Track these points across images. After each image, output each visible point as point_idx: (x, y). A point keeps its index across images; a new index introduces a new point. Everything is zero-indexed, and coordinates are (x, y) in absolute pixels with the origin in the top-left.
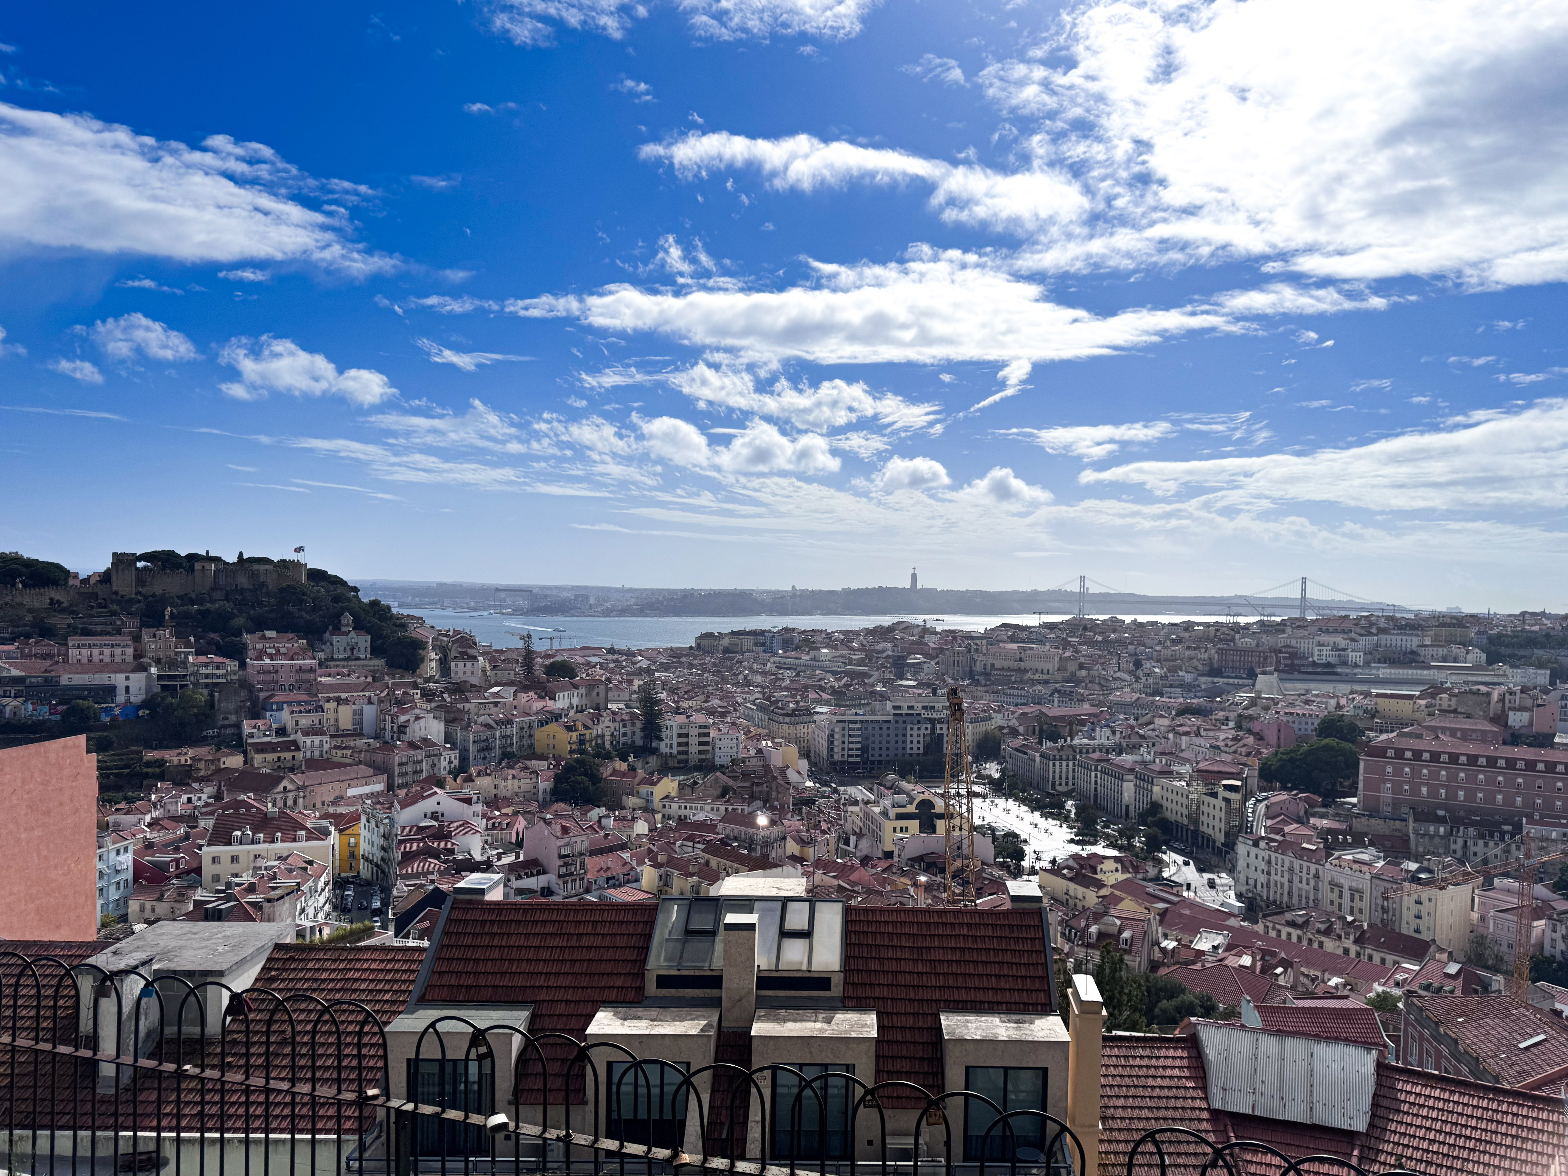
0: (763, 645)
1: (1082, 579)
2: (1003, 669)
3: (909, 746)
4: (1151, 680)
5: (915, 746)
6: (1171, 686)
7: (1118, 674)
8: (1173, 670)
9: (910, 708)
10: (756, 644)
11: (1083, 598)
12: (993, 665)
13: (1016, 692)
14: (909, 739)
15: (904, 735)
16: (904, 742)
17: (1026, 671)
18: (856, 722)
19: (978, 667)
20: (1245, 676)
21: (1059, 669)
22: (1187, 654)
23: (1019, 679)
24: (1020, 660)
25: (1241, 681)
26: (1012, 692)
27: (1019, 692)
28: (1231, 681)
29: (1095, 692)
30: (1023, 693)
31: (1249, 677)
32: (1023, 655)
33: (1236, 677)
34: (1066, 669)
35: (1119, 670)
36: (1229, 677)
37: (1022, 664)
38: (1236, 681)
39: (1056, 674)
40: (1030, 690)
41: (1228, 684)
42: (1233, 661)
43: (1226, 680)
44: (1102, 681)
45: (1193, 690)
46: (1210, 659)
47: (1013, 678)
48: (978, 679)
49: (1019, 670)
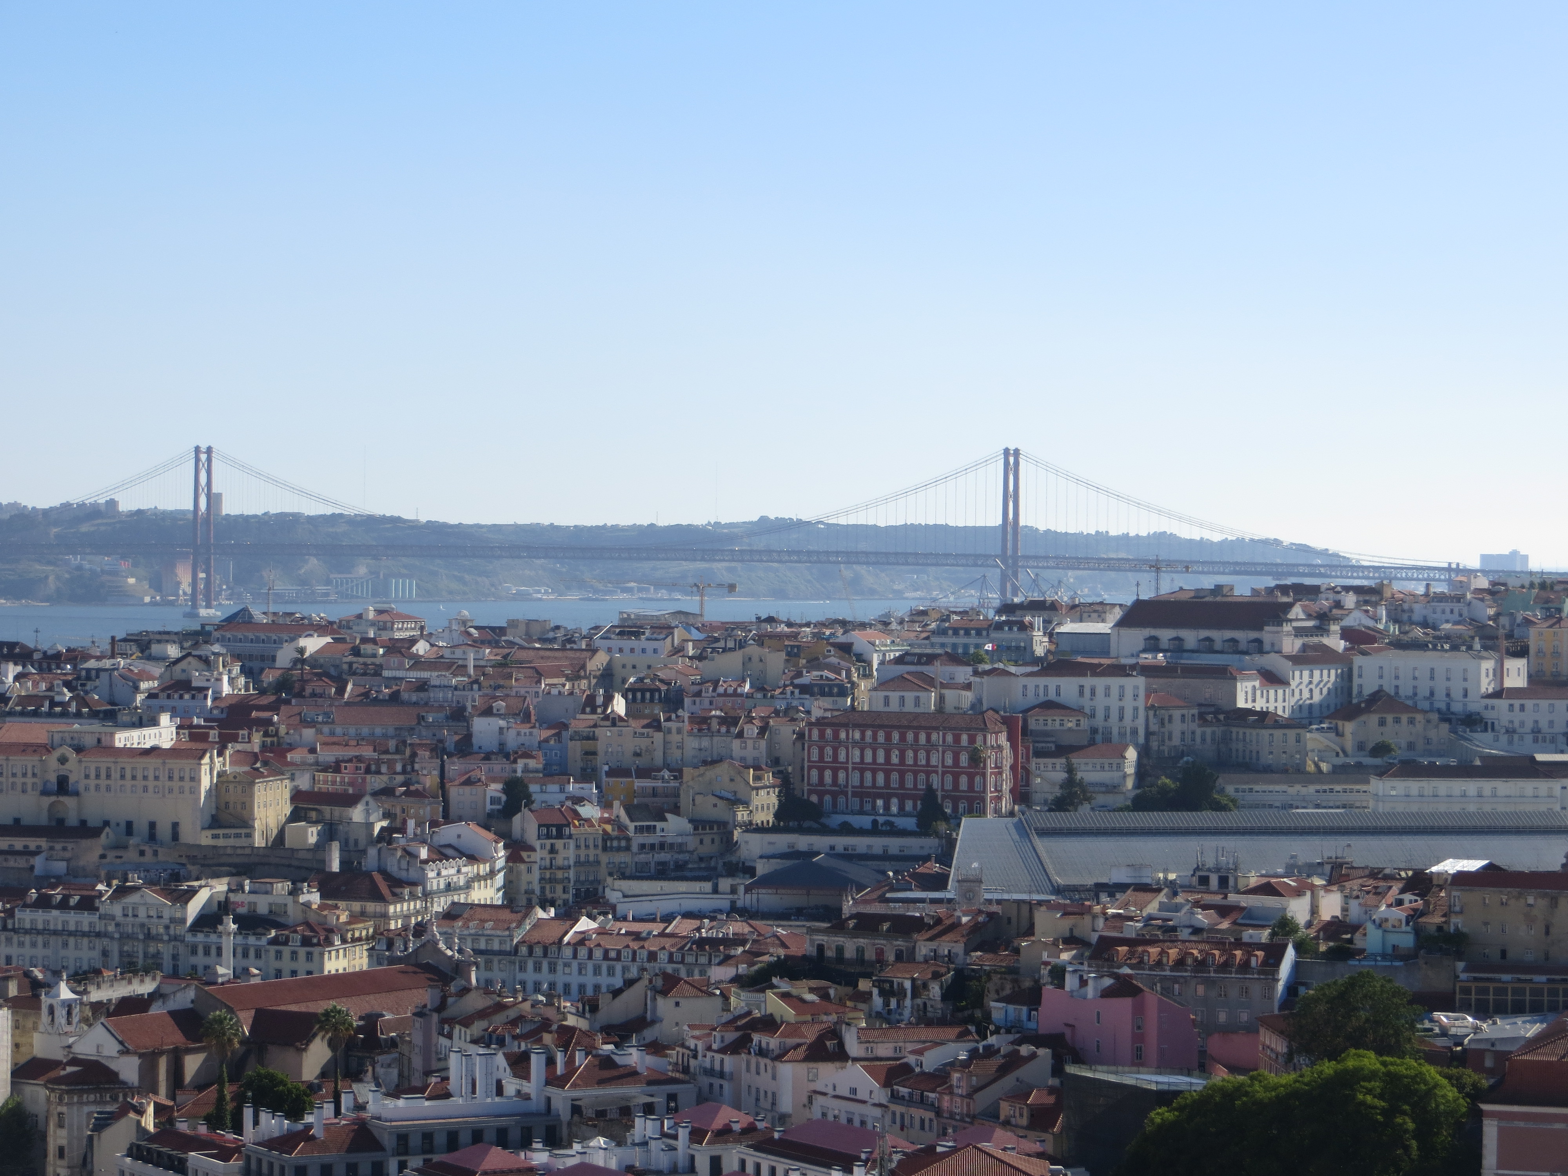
4: (567, 853)
6: (641, 873)
7: (448, 833)
11: (196, 533)
13: (55, 918)
17: (88, 830)
20: (910, 823)
21: (215, 822)
22: (692, 744)
23: (60, 867)
24: (63, 786)
25: (894, 844)
26: (40, 917)
27: (74, 919)
28: (861, 844)
29: (372, 907)
30: (86, 920)
31: (924, 828)
32: (75, 769)
33: (875, 831)
34: (245, 823)
35: (448, 818)
36: (846, 830)
37: (69, 802)
38: (877, 844)
39: (205, 839)
40: (117, 910)
41: (849, 856)
42: (861, 768)
43: (841, 842)
44: (393, 865)
45: (725, 884)
46: (775, 762)
47: (38, 862)
49: (60, 828)
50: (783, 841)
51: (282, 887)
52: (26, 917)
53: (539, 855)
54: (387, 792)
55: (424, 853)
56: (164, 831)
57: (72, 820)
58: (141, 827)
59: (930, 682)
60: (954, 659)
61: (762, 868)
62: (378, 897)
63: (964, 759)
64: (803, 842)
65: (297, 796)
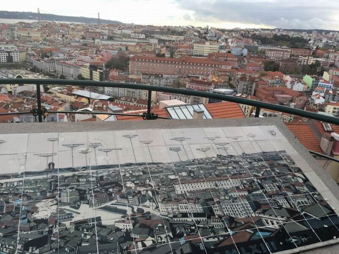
3: (1, 60)
8: (73, 37)
9: (1, 48)
11: (38, 15)
12: (20, 35)
17: (31, 37)
19: (16, 35)
20: (92, 39)
21: (41, 37)
22: (76, 33)
27: (31, 43)
32: (30, 32)
33: (90, 40)
35: (58, 37)
36: (88, 40)
37: (29, 34)
42: (88, 35)
46: (82, 34)
47: (27, 39)
48: (16, 39)
49: (29, 37)
50: (83, 40)
52: (27, 43)
53: (65, 40)
54: (54, 35)
58: (35, 37)
59: (93, 29)
61: (81, 42)
63: (95, 35)
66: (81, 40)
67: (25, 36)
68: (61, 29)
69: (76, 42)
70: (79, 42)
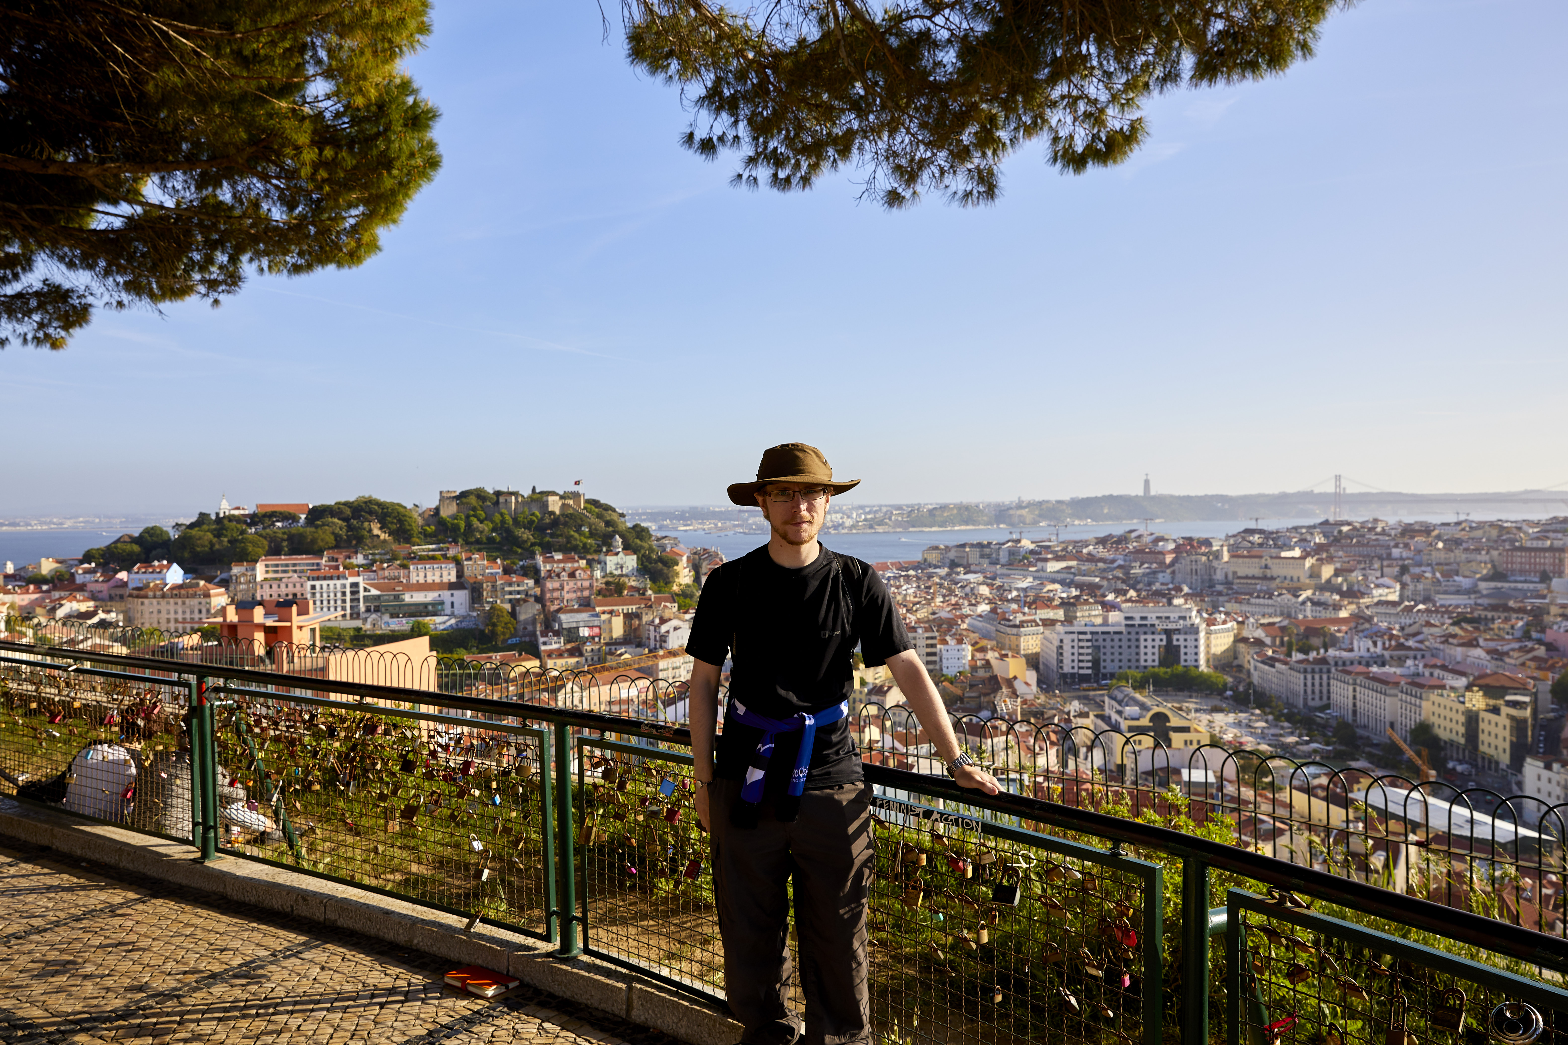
0: (989, 556)
1: (1338, 478)
2: (1247, 577)
3: (1143, 657)
4: (1421, 586)
5: (1150, 657)
6: (1446, 593)
7: (1381, 581)
8: (1447, 575)
9: (1143, 618)
10: (982, 556)
11: (1338, 498)
12: (1235, 573)
13: (1261, 601)
14: (1142, 650)
15: (1138, 647)
16: (1138, 654)
17: (1273, 578)
18: (1084, 633)
19: (1219, 576)
20: (1537, 579)
21: (1311, 576)
22: (1464, 556)
23: (1265, 588)
24: (1266, 567)
25: (1532, 586)
26: (1257, 601)
27: (1266, 601)
28: (1520, 585)
29: (1355, 600)
30: (1270, 602)
31: (1542, 581)
32: (1270, 562)
33: (1525, 582)
34: (1319, 576)
35: (1382, 576)
36: (1516, 582)
37: (1268, 571)
38: (1525, 586)
39: (1307, 581)
40: (1279, 599)
41: (1515, 589)
42: (1521, 563)
43: (1513, 585)
44: (1362, 589)
45: (1473, 596)
46: (1492, 561)
47: (1258, 587)
48: (1219, 588)
49: (1265, 578)
50: (1492, 584)
51: (1327, 594)
52: (1253, 601)
53: (1411, 587)
54: (1364, 569)
55: (1372, 586)
56: (1295, 579)
57: (1269, 575)
58: (1289, 577)
59: (1548, 538)
60: (1555, 531)
61: (1485, 592)
62: (1358, 598)
63: (1557, 561)
64: (1499, 585)
65: (1336, 570)
66: (1483, 585)
67: (1253, 577)
68: (1396, 546)
69: (1458, 592)
70: (1473, 591)
